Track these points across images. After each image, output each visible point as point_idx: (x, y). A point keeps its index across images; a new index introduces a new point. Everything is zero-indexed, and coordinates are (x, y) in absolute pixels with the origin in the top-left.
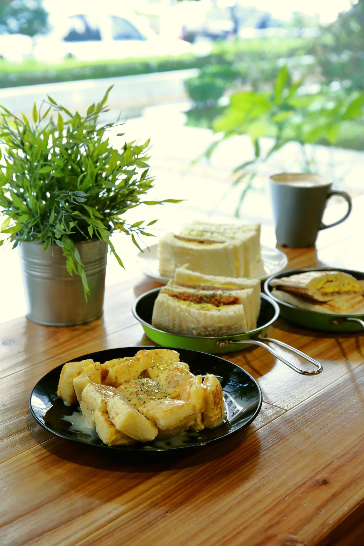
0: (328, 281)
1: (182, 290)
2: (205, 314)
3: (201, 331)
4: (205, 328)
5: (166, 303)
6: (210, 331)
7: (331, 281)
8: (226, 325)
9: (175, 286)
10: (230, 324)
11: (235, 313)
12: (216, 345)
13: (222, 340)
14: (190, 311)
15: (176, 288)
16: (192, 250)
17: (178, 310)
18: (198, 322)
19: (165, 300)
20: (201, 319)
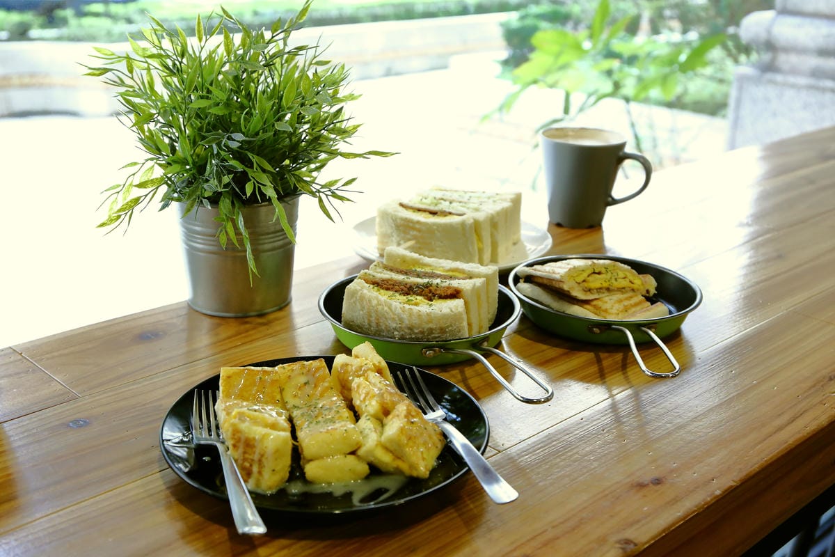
0: (594, 273)
1: (387, 275)
2: (410, 309)
3: (406, 333)
4: (411, 329)
5: (359, 294)
6: (416, 333)
7: (599, 273)
8: (438, 326)
9: (379, 270)
10: (443, 326)
11: (451, 311)
12: (422, 354)
13: (430, 348)
14: (391, 305)
15: (381, 273)
16: (418, 222)
17: (374, 302)
18: (401, 320)
20: (405, 316)
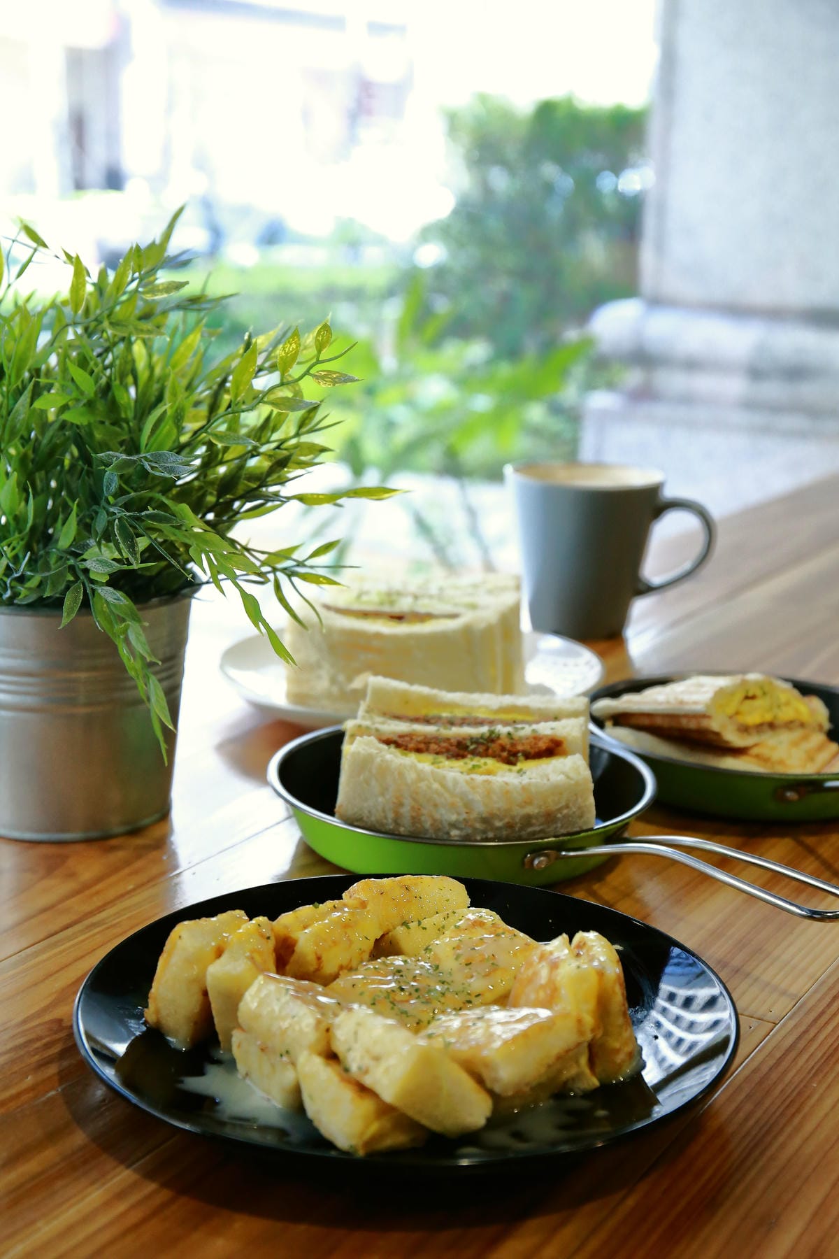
0: (747, 698)
1: (402, 727)
2: (487, 782)
3: (475, 829)
4: (485, 820)
5: (378, 760)
6: (499, 829)
7: (753, 697)
8: (543, 809)
9: (379, 719)
10: (553, 808)
11: (568, 777)
12: (523, 863)
13: (538, 851)
14: (444, 777)
15: (383, 723)
16: (378, 636)
17: (411, 776)
18: (468, 805)
19: (374, 751)
20: (477, 797)
